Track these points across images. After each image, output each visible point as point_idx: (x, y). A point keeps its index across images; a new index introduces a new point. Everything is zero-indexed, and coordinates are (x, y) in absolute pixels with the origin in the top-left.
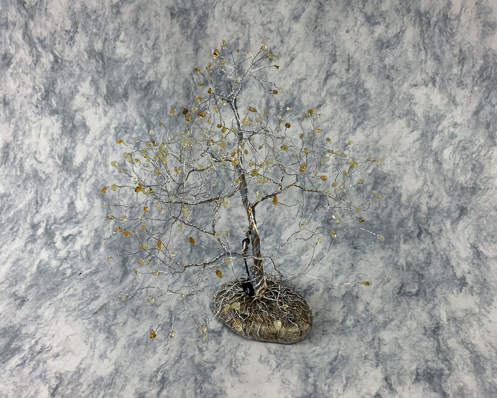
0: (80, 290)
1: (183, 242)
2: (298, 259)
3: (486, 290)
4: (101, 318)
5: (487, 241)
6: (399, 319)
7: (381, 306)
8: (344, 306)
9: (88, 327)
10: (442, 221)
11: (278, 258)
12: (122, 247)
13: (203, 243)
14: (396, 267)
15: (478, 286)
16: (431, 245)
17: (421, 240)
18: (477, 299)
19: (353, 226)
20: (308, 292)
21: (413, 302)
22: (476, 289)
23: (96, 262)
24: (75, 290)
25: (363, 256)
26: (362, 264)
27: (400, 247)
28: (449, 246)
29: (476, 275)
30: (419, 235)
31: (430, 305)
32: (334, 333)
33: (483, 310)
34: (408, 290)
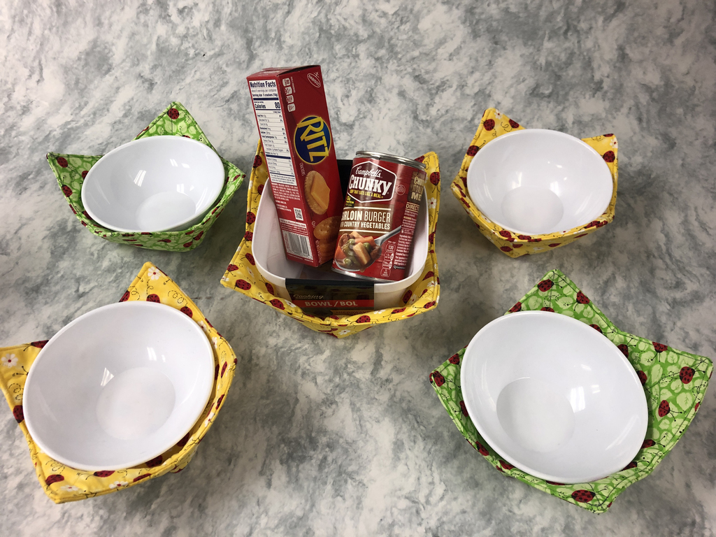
0: (207, 75)
1: (311, 25)
2: (434, 53)
3: (619, 95)
4: (234, 106)
5: (636, 43)
6: (526, 120)
7: (511, 107)
8: (475, 105)
9: (222, 114)
10: (595, 17)
11: (413, 50)
12: (245, 26)
13: (332, 28)
14: (535, 66)
15: (613, 91)
16: (576, 45)
17: (566, 38)
18: (607, 104)
19: (498, 17)
20: (441, 88)
21: (544, 104)
22: (609, 95)
23: (218, 43)
24: (202, 74)
25: (502, 52)
26: (500, 61)
27: (542, 45)
28: (595, 47)
29: (614, 79)
30: (566, 33)
31: (560, 108)
32: (461, 131)
33: (610, 116)
34: (541, 91)
